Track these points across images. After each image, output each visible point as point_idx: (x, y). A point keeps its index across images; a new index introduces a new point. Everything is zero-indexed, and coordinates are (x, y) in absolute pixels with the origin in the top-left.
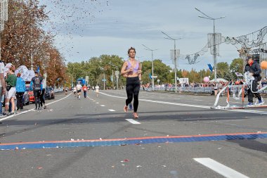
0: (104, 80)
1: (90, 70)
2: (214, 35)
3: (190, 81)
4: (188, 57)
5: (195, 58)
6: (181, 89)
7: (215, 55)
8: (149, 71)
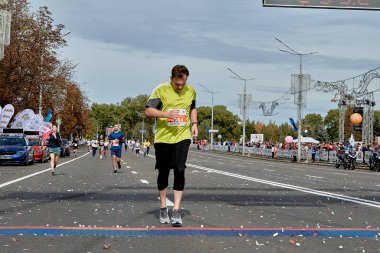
0: (142, 131)
1: (123, 115)
2: (301, 77)
3: (266, 139)
4: (262, 106)
5: (273, 107)
6: (251, 150)
7: (300, 105)
8: (207, 122)
